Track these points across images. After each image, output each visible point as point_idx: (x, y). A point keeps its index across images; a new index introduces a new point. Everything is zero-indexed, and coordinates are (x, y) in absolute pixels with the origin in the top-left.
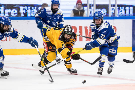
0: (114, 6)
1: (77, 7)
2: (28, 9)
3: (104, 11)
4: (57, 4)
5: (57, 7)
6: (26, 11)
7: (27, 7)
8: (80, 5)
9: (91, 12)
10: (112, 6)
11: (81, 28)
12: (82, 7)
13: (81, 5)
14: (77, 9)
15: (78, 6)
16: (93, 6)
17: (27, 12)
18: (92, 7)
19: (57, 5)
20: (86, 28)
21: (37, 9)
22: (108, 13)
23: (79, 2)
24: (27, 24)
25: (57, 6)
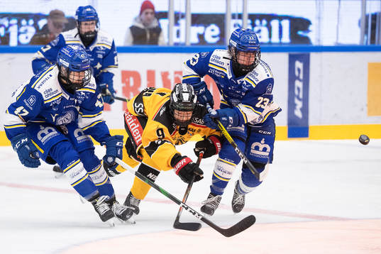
0: (240, 16)
1: (141, 20)
2: (10, 25)
3: (213, 30)
4: (92, 19)
5: (93, 28)
6: (6, 29)
7: (9, 20)
8: (149, 16)
9: (178, 34)
10: (233, 17)
11: (151, 74)
12: (156, 20)
13: (153, 15)
14: (141, 26)
15: (143, 16)
16: (183, 16)
17: (7, 32)
18: (182, 22)
19: (91, 22)
20: (165, 75)
21: (36, 25)
22: (222, 35)
23: (147, 6)
24: (9, 64)
25: (91, 26)
